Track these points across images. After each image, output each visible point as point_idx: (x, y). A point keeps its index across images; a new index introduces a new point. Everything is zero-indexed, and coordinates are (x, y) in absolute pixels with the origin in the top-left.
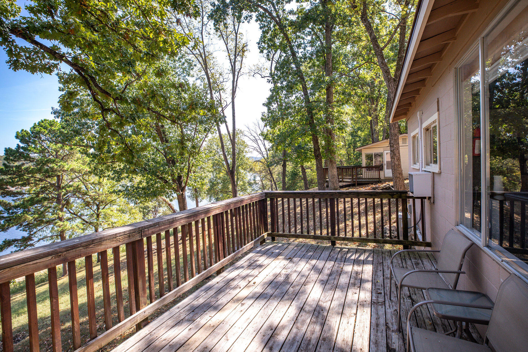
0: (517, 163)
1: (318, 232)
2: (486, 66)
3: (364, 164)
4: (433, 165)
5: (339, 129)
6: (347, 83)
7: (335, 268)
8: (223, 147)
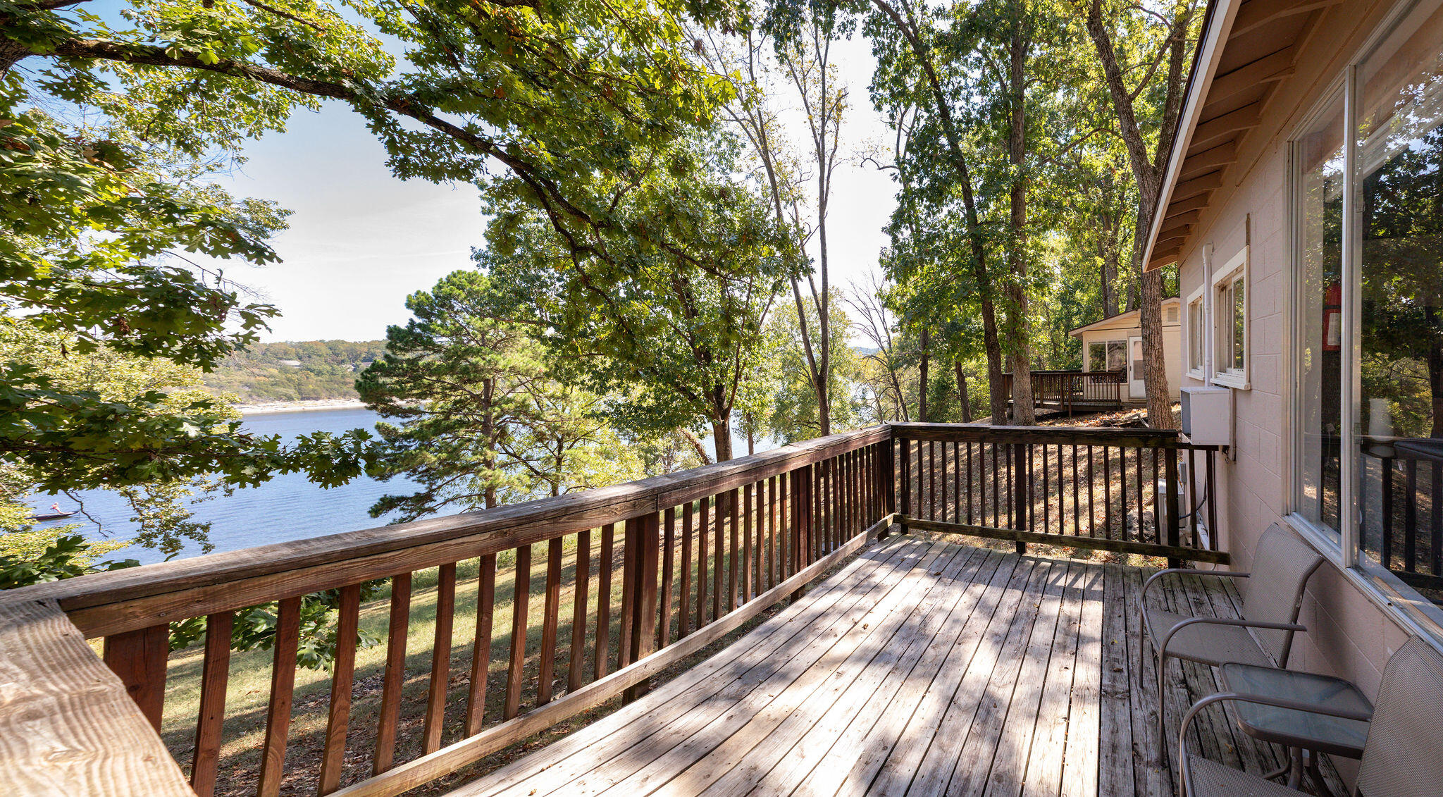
0: (1423, 368)
1: (990, 521)
2: (1360, 135)
3: (1086, 368)
4: (1234, 371)
5: (1037, 285)
6: (1054, 180)
7: (1024, 606)
8: (803, 324)
